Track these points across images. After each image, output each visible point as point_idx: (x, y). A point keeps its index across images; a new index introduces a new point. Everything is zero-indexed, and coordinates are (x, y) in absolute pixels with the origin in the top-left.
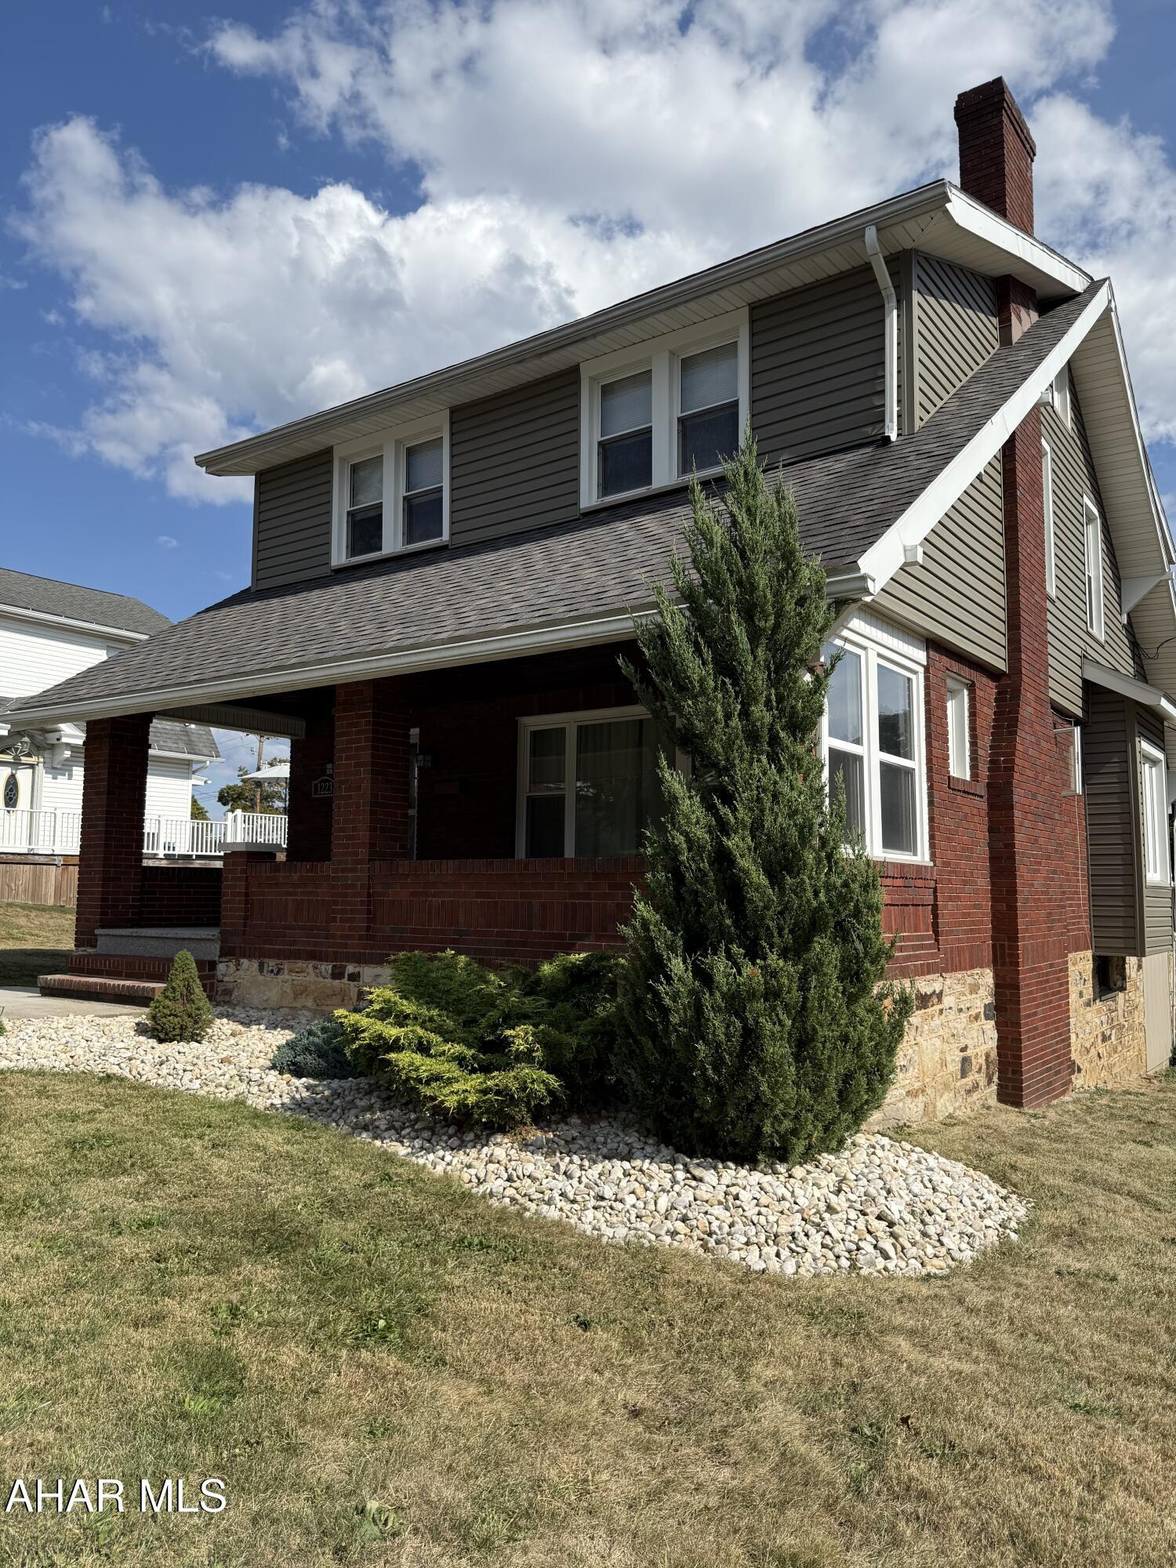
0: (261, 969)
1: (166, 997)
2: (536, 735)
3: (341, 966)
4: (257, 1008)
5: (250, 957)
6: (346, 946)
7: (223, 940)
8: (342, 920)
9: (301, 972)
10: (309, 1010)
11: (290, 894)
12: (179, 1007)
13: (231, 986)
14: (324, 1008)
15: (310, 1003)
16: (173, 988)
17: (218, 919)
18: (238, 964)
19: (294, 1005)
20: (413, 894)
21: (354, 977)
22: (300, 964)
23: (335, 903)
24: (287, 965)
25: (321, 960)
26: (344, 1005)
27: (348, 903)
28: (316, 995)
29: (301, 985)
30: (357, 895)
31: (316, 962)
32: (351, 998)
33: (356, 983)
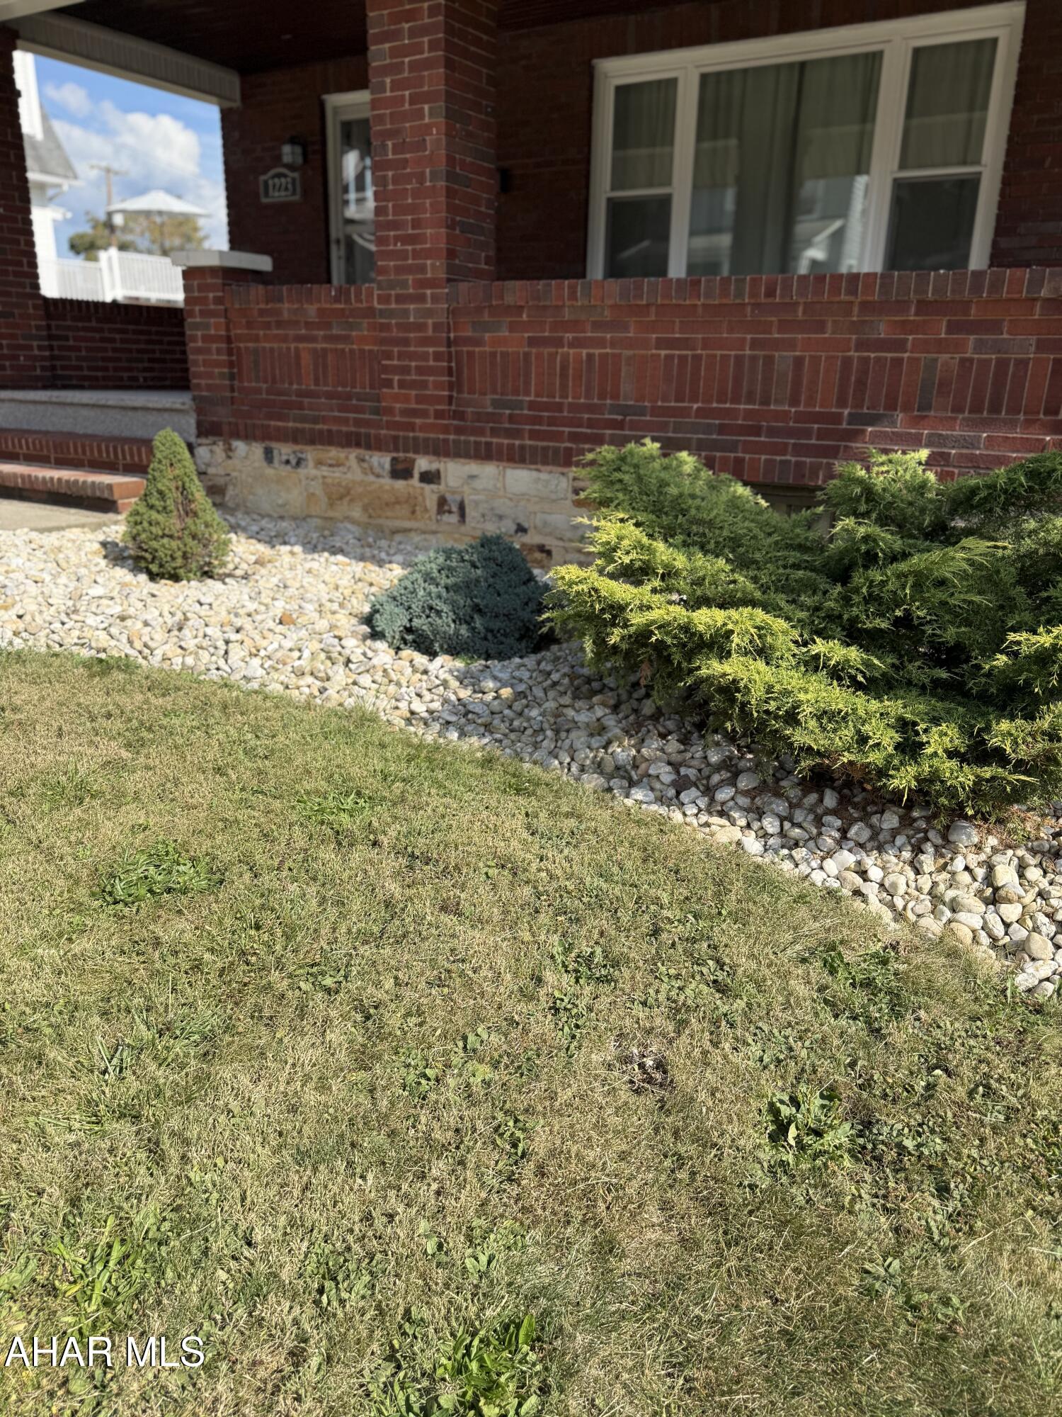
0: (269, 455)
1: (152, 507)
2: (622, 91)
3: (405, 460)
4: (269, 516)
5: (248, 437)
6: (412, 427)
7: (199, 411)
8: (402, 384)
9: (338, 465)
10: (354, 522)
11: (299, 339)
12: (174, 524)
13: (221, 481)
14: (381, 521)
15: (357, 513)
16: (160, 493)
17: (188, 380)
18: (229, 450)
19: (330, 514)
20: (532, 342)
21: (430, 478)
22: (334, 453)
23: (389, 356)
24: (311, 453)
25: (369, 447)
26: (416, 519)
27: (412, 356)
28: (366, 501)
29: (339, 484)
30: (425, 342)
31: (361, 452)
32: (426, 510)
33: (433, 487)
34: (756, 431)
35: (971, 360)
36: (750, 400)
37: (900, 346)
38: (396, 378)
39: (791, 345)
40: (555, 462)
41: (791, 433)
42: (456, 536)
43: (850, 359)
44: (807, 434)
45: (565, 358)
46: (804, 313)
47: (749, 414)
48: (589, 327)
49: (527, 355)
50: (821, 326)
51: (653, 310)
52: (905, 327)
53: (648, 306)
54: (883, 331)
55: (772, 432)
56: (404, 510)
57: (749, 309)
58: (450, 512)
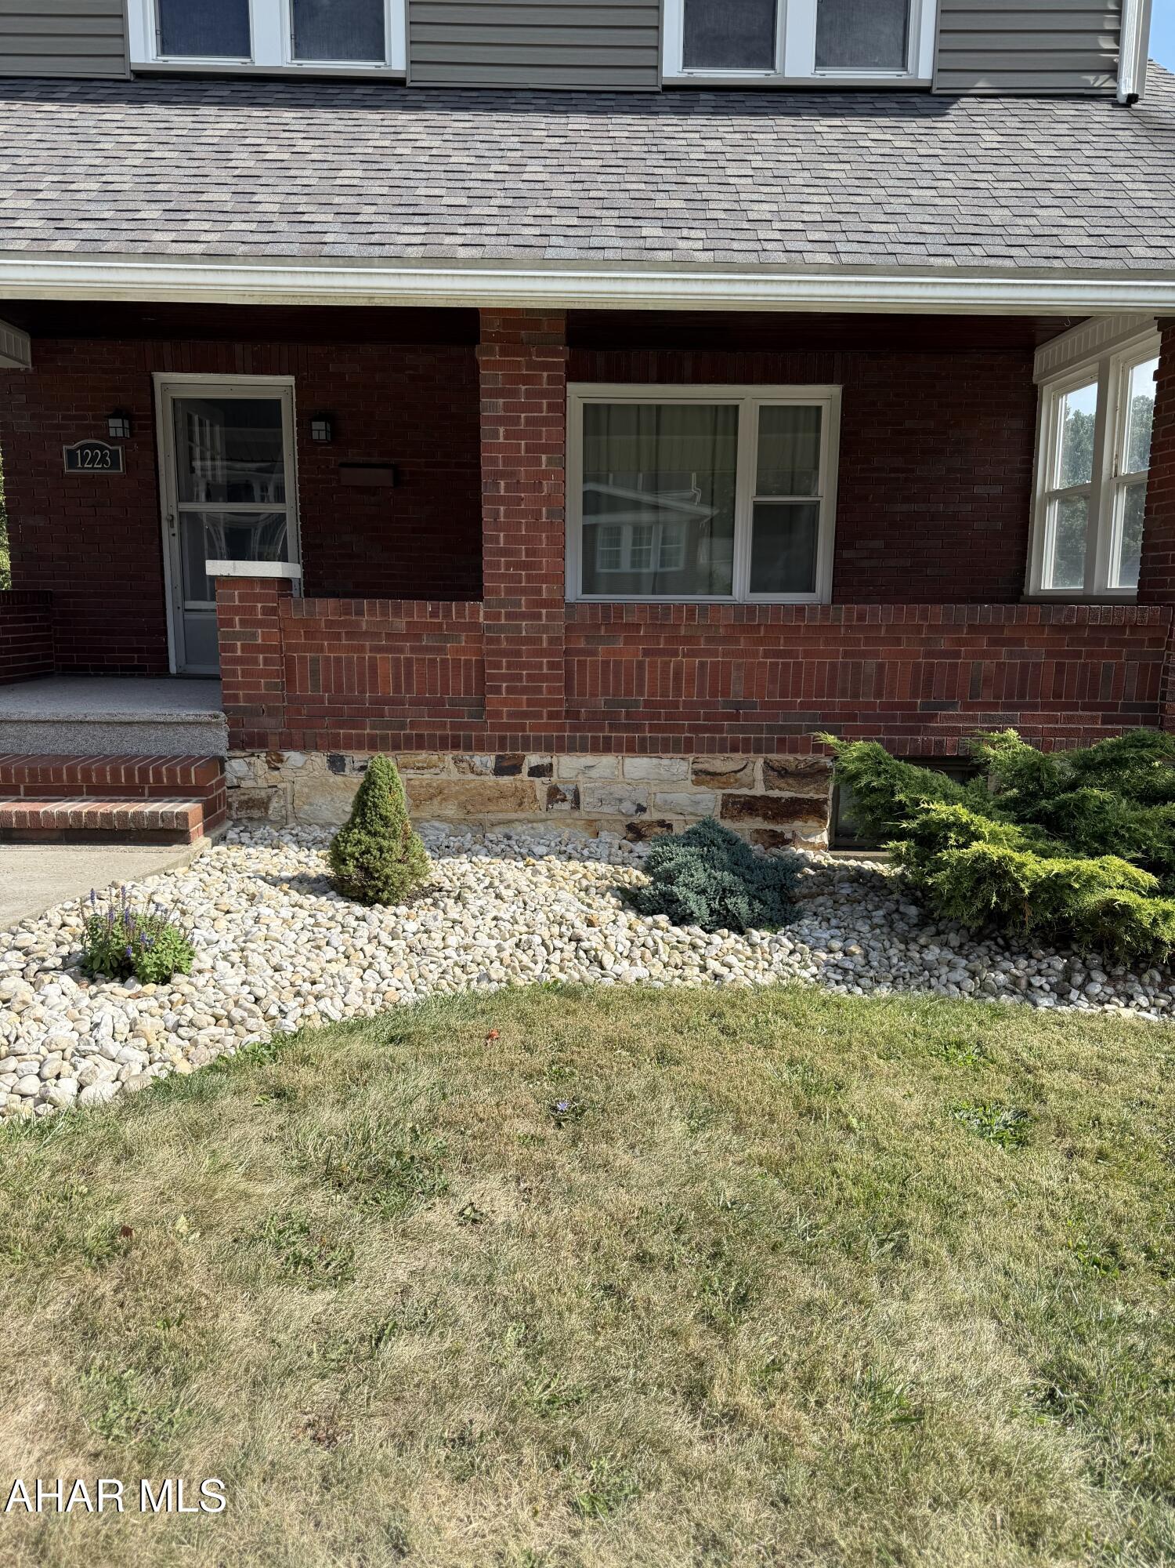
0: (336, 763)
3: (512, 757)
5: (306, 746)
6: (521, 727)
7: (232, 723)
8: (511, 690)
9: (429, 767)
10: (446, 819)
11: (380, 650)
13: (262, 794)
14: (482, 815)
15: (451, 810)
18: (275, 760)
19: (415, 814)
20: (646, 653)
21: (540, 771)
22: (423, 756)
23: (496, 665)
24: (395, 758)
25: (468, 748)
26: (522, 810)
27: (523, 666)
28: (463, 798)
29: (429, 785)
30: (541, 653)
31: (460, 753)
32: (536, 800)
33: (545, 779)
34: (854, 718)
35: (1004, 664)
36: (843, 694)
37: (957, 654)
38: (504, 685)
39: (876, 654)
40: (677, 750)
41: (879, 718)
42: (569, 821)
43: (919, 664)
44: (894, 718)
45: (679, 666)
46: (887, 631)
47: (844, 705)
48: (702, 640)
49: (641, 665)
50: (898, 642)
51: (762, 628)
52: (959, 642)
53: (759, 625)
54: (943, 645)
55: (866, 718)
56: (511, 803)
57: (842, 630)
58: (564, 800)
